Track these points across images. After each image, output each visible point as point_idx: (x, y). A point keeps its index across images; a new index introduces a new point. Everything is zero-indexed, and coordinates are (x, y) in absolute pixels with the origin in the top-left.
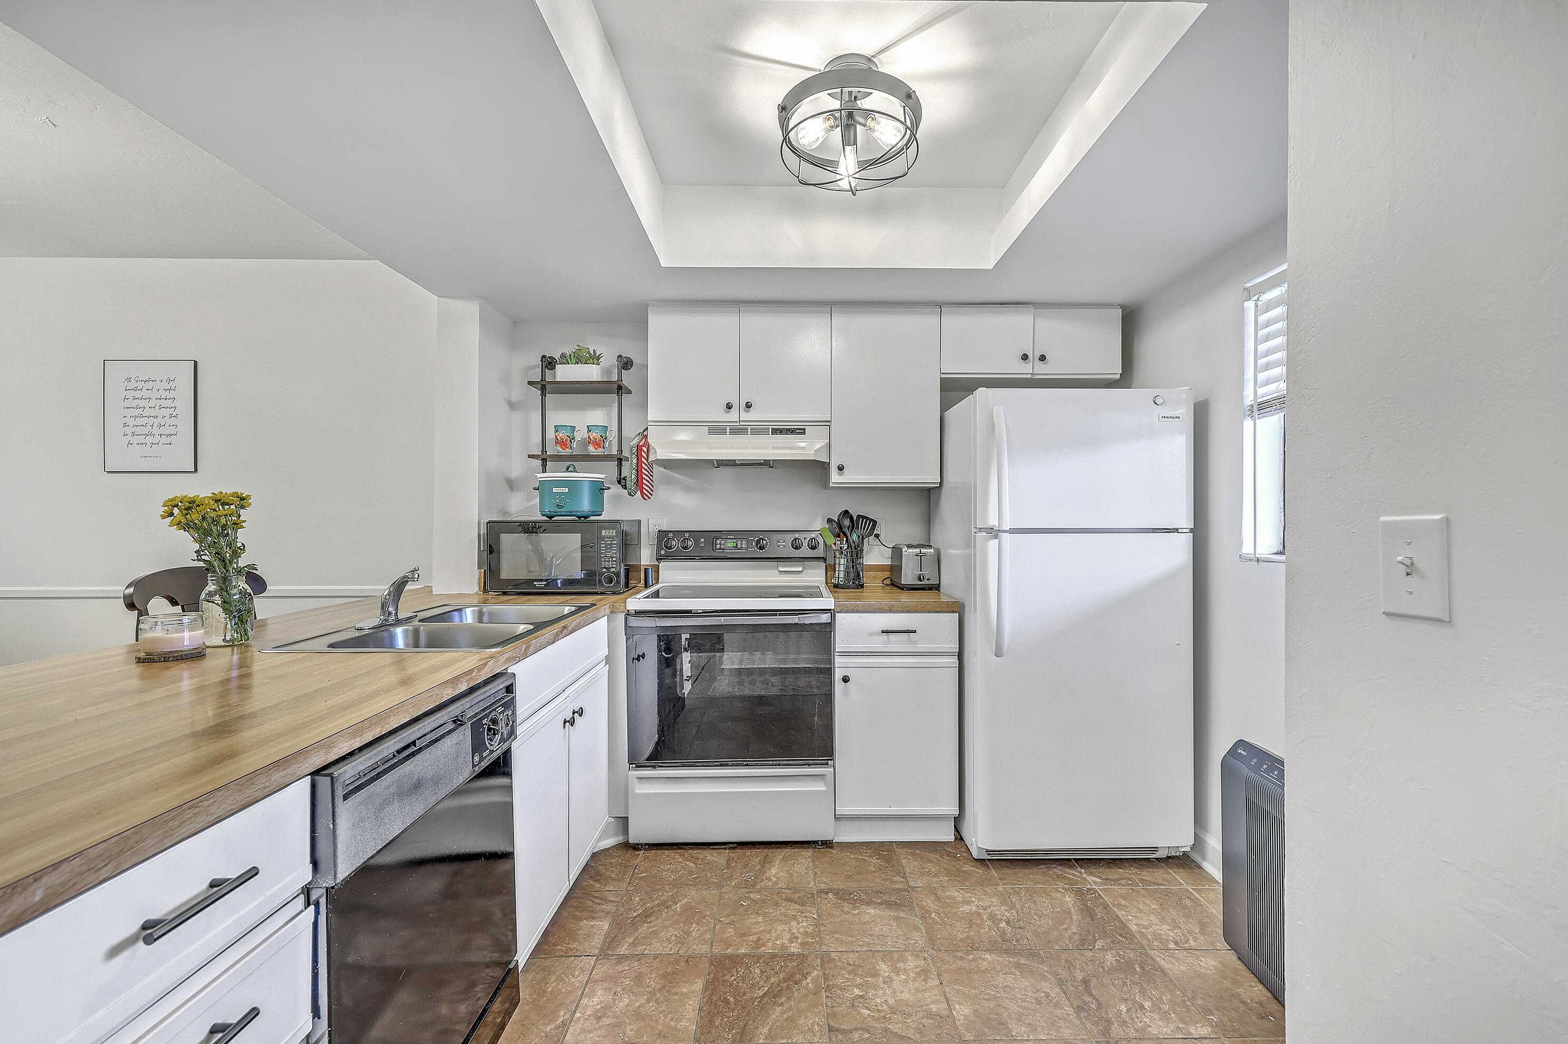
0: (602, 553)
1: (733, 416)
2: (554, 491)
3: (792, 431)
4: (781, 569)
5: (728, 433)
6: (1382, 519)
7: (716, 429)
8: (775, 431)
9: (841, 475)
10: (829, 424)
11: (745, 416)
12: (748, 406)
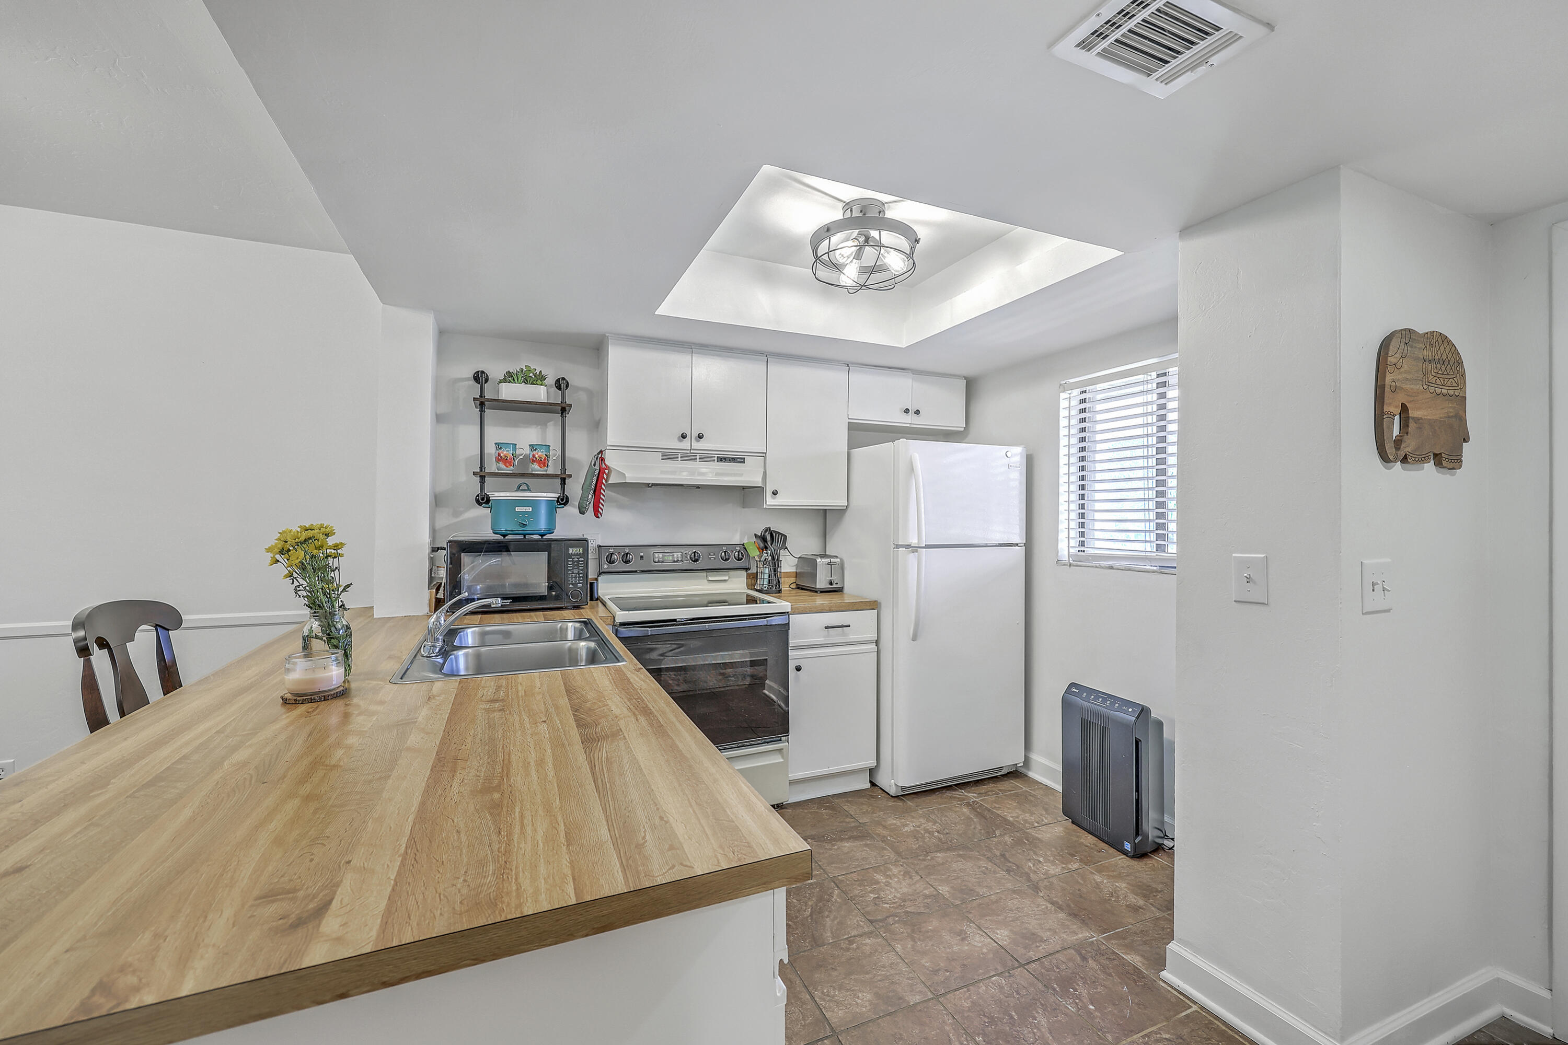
0: (570, 570)
1: (685, 444)
2: (516, 510)
3: (733, 460)
4: (710, 579)
5: (679, 460)
6: (1233, 555)
7: (669, 456)
8: (721, 459)
9: (774, 498)
10: (764, 455)
11: (696, 445)
12: (700, 437)
